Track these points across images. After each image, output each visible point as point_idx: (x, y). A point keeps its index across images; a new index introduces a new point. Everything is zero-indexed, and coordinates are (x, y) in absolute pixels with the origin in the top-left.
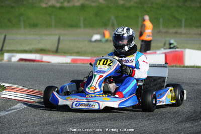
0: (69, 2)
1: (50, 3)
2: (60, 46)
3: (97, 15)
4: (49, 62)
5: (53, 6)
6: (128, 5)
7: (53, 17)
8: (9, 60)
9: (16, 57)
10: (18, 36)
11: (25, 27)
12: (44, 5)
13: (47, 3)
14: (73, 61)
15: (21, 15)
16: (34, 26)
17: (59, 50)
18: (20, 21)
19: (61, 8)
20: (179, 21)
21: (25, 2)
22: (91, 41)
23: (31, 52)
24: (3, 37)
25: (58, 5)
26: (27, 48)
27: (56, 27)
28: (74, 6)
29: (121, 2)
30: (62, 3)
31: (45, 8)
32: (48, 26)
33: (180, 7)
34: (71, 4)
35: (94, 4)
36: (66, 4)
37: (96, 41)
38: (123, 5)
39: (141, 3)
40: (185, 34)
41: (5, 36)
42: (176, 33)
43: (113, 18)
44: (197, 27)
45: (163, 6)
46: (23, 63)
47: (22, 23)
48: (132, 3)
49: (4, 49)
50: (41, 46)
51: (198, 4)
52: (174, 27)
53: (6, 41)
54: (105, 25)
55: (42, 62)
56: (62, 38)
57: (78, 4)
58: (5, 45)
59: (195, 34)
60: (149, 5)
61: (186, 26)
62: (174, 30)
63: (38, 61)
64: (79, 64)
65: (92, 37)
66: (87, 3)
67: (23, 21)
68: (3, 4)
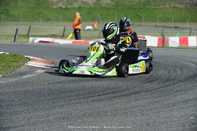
0: (71, 5)
1: (59, 6)
2: (65, 33)
3: (88, 13)
4: (58, 43)
5: (60, 8)
6: (108, 7)
7: (61, 14)
8: (33, 41)
9: (37, 40)
10: (38, 26)
11: (43, 21)
12: (55, 7)
13: (57, 6)
14: (74, 42)
15: (40, 13)
16: (48, 20)
17: (64, 36)
18: (40, 17)
19: (66, 9)
20: (141, 17)
21: (43, 5)
22: (84, 30)
23: (46, 36)
24: (29, 27)
25: (64, 7)
26: (44, 34)
27: (63, 21)
28: (74, 8)
29: (104, 5)
30: (66, 5)
31: (56, 8)
32: (58, 20)
33: (141, 9)
34: (72, 6)
35: (86, 6)
36: (69, 6)
37: (88, 30)
38: (105, 7)
39: (116, 6)
40: (144, 26)
41: (30, 26)
42: (139, 25)
43: (98, 15)
44: (152, 21)
45: (130, 8)
46: (42, 43)
47: (41, 18)
48: (111, 6)
49: (29, 34)
50: (53, 33)
51: (153, 7)
52: (138, 21)
53: (31, 29)
54: (93, 19)
55: (54, 43)
56: (66, 28)
57: (76, 6)
58: (30, 32)
59: (151, 26)
60: (122, 7)
61: (145, 21)
62: (137, 23)
63: (51, 42)
64: (78, 45)
65: (85, 27)
66: (82, 5)
67: (42, 17)
68: (29, 6)
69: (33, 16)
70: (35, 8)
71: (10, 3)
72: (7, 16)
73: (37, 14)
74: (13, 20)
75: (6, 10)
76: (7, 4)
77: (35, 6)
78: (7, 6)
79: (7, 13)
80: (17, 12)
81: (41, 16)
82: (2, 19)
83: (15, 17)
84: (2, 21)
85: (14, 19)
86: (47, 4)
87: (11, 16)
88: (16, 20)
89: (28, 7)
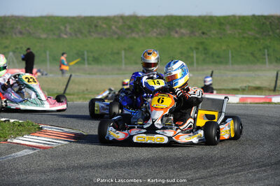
11: (271, 62)
17: (277, 89)
67: (268, 55)
68: (245, 35)
69: (252, 54)
70: (256, 39)
71: (210, 31)
72: (205, 54)
73: (260, 50)
74: (216, 62)
75: (202, 43)
76: (203, 33)
77: (258, 36)
78: (204, 36)
79: (205, 49)
80: (224, 48)
81: (266, 53)
82: (195, 60)
83: (218, 57)
84: (195, 64)
85: (218, 60)
86: (278, 31)
87: (213, 54)
88: (221, 63)
89: (244, 37)
